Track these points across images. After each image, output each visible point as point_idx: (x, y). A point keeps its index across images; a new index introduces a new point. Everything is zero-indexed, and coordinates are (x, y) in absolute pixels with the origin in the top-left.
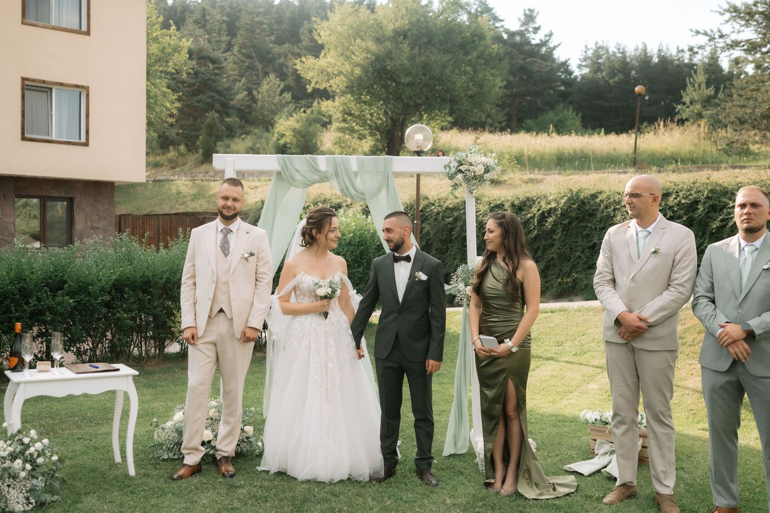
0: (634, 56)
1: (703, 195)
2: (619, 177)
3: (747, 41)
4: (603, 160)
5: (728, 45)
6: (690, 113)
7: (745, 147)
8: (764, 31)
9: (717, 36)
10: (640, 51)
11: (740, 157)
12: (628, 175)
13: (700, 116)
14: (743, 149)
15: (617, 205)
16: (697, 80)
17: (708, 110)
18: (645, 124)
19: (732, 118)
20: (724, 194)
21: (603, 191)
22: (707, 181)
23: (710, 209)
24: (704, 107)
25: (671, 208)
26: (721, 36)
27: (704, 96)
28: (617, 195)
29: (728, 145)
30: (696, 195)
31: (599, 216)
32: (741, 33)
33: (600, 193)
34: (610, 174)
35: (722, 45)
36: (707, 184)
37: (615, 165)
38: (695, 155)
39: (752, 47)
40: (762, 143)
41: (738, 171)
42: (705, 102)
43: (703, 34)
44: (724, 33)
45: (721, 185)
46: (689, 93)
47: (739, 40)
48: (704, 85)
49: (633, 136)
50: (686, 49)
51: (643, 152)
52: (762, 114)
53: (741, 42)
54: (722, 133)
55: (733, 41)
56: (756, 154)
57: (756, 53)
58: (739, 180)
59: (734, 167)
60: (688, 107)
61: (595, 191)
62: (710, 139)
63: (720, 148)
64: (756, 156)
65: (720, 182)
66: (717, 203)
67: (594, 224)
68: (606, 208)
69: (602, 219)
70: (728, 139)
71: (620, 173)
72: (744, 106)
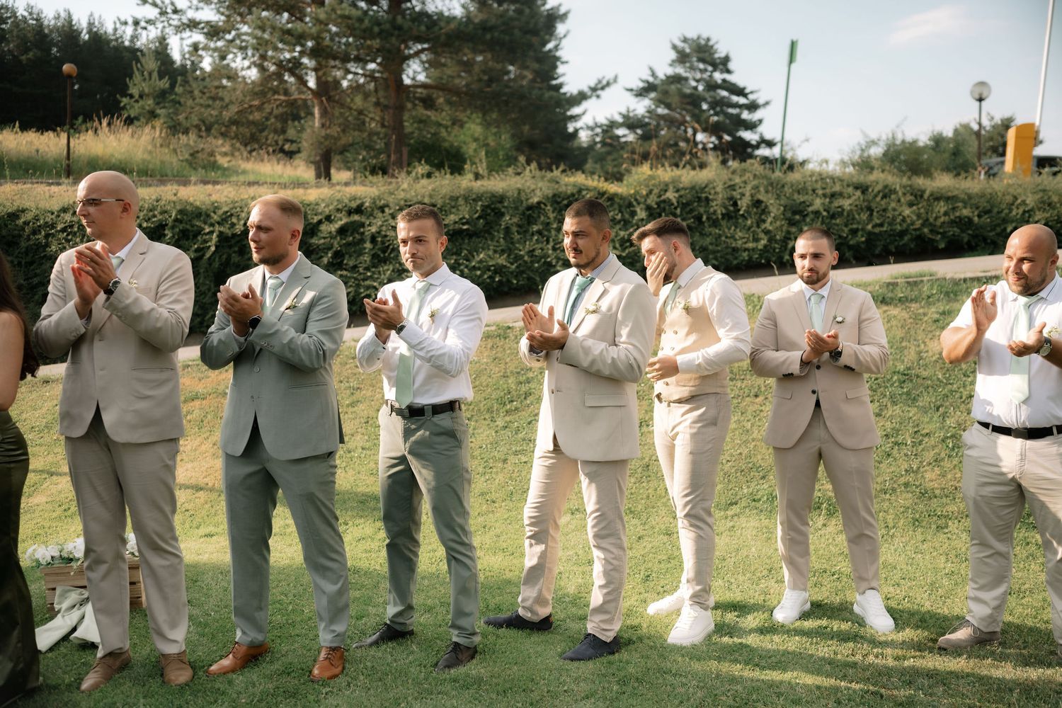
0: (55, 26)
1: (170, 217)
2: (49, 190)
3: (208, 23)
4: (21, 167)
5: (184, 24)
6: (140, 110)
7: (212, 159)
8: (227, 13)
9: (169, 10)
10: (62, 20)
11: (206, 171)
12: (63, 187)
13: (153, 115)
14: (209, 161)
15: (51, 229)
16: (146, 67)
17: (164, 107)
18: (80, 119)
19: (195, 120)
20: (197, 216)
21: (27, 209)
22: (174, 198)
23: (181, 235)
24: (158, 104)
26: (175, 11)
27: (157, 89)
28: (49, 215)
29: (192, 155)
30: (161, 217)
31: (23, 244)
32: (200, 11)
33: (23, 211)
34: (35, 185)
35: (175, 23)
36: (174, 203)
37: (42, 174)
38: (151, 166)
39: (214, 32)
40: (233, 155)
41: (210, 187)
42: (158, 97)
43: (151, 4)
44: (179, 7)
45: (191, 204)
46: (136, 82)
47: (198, 20)
48: (155, 75)
49: (64, 136)
50: (130, 21)
51: (80, 157)
52: (230, 118)
53: (199, 23)
54: (183, 138)
55: (189, 20)
56: (225, 169)
57: (219, 40)
58: (214, 198)
59: (205, 183)
60: (137, 101)
61: (15, 208)
62: (168, 146)
63: (181, 158)
64: (227, 173)
65: (191, 200)
66: (188, 227)
67: (17, 257)
68: (35, 232)
69: (27, 250)
70: (192, 148)
71: (50, 184)
72: (209, 106)
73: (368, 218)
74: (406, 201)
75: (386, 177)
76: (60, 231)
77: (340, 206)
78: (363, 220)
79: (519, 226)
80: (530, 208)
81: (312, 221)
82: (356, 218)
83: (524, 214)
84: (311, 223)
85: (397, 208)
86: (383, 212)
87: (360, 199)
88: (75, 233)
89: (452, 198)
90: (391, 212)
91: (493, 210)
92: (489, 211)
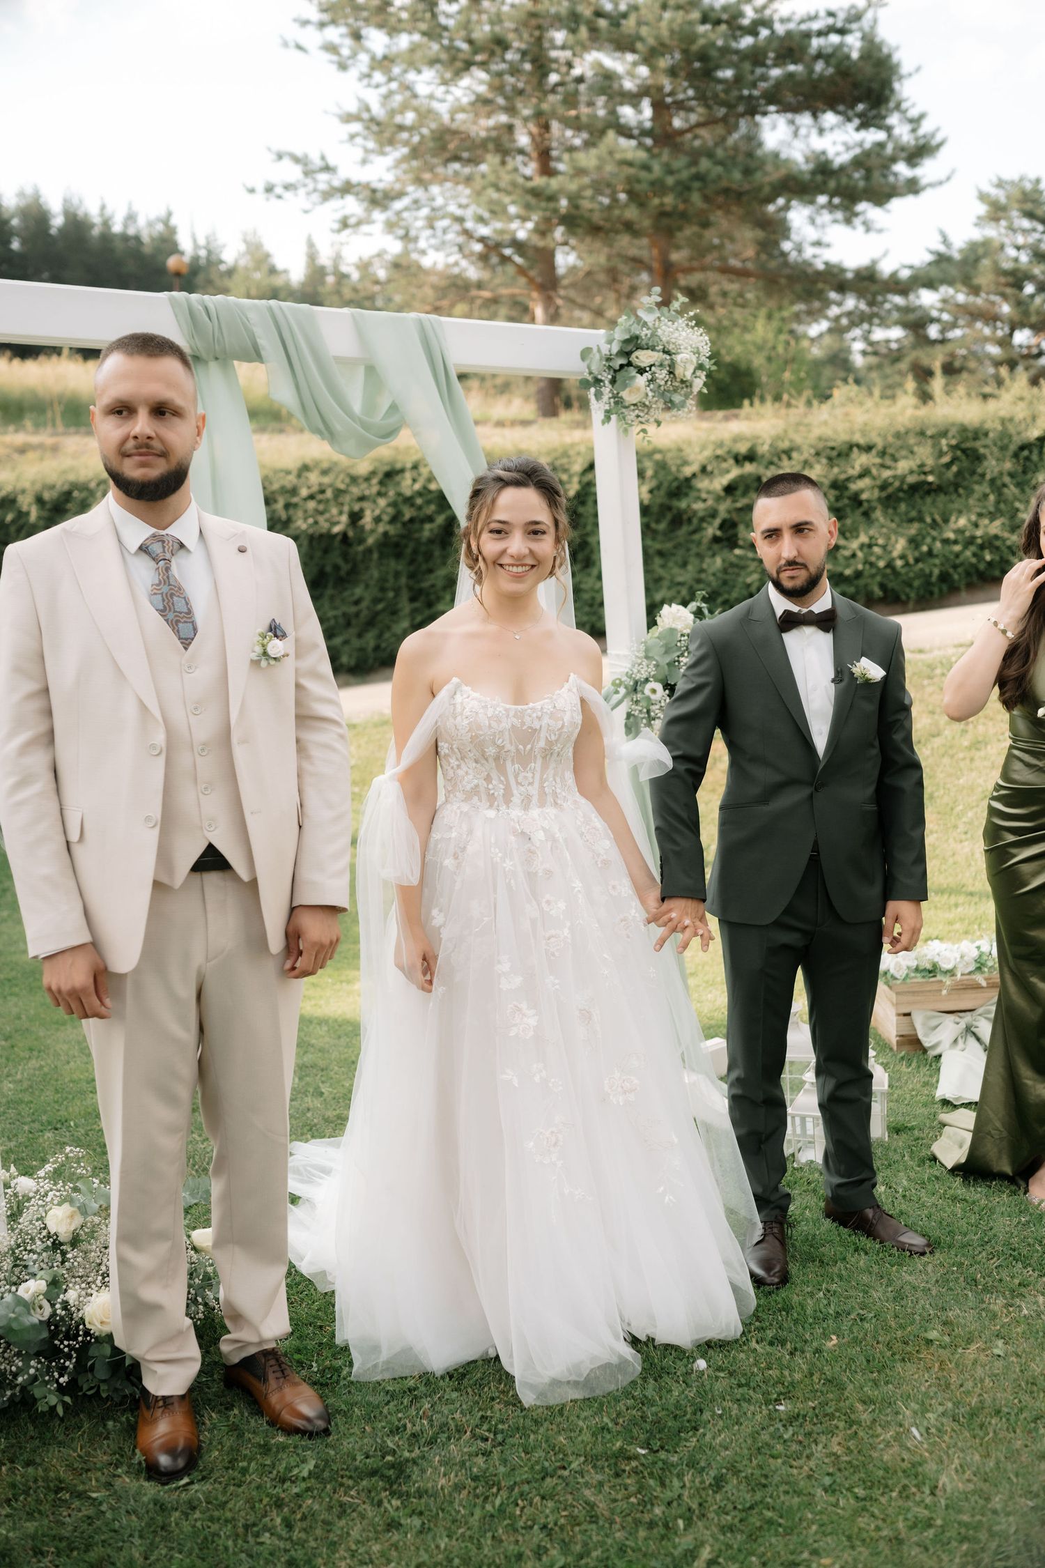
3: (369, 184)
25: (409, 501)
28: (285, 475)
39: (376, 198)
53: (357, 186)
73: (767, 467)
74: (826, 440)
75: (777, 405)
76: (305, 499)
77: (719, 452)
78: (761, 470)
79: (1012, 475)
80: (1022, 448)
81: (681, 476)
82: (749, 468)
83: (1016, 456)
84: (676, 479)
85: (812, 451)
86: (790, 458)
87: (747, 439)
88: (327, 501)
89: (898, 435)
90: (802, 458)
91: (964, 451)
92: (959, 453)
